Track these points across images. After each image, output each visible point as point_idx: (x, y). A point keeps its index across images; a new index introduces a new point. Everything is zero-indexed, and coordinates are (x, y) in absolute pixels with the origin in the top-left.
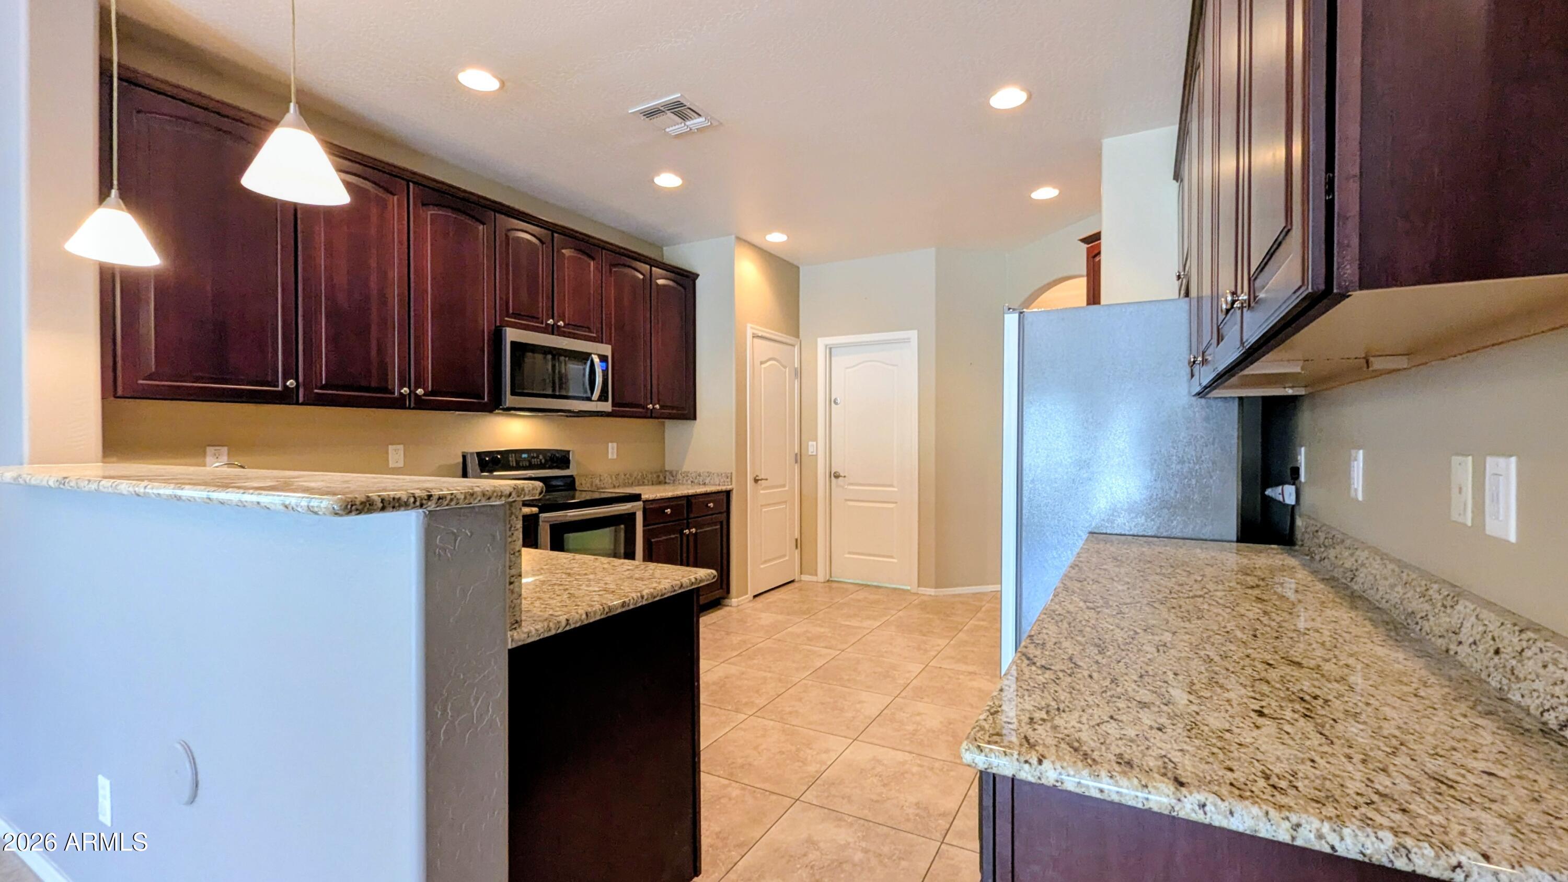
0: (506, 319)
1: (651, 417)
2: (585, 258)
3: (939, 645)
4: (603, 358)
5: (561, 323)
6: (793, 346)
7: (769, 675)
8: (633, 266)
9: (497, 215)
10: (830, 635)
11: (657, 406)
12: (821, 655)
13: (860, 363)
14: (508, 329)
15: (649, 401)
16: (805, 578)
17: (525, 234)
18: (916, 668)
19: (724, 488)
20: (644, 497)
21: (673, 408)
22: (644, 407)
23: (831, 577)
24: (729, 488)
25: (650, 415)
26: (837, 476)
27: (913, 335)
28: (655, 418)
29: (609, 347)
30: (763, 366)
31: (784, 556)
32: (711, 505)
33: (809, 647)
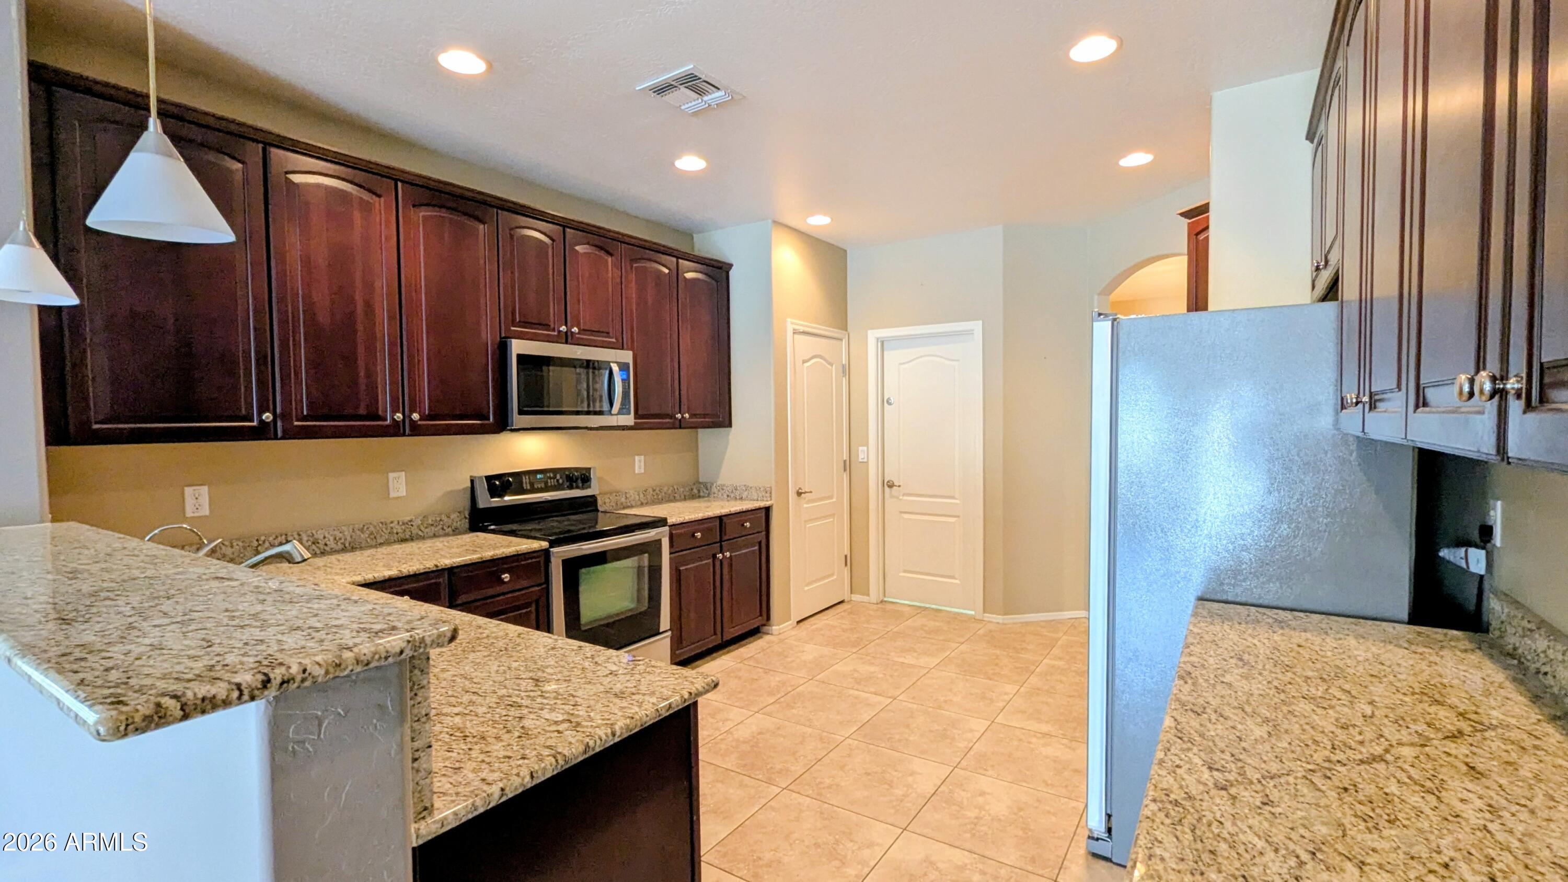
0: (513, 328)
1: (680, 428)
2: (602, 254)
3: (1006, 694)
4: (624, 367)
5: (575, 330)
6: (841, 340)
7: (809, 730)
8: (658, 260)
9: (500, 211)
10: (881, 676)
11: (687, 415)
12: (869, 705)
13: (918, 358)
14: (514, 341)
15: (677, 409)
16: (856, 597)
17: (535, 233)
18: (979, 725)
19: (762, 504)
20: (671, 521)
21: (705, 416)
22: (672, 417)
23: (885, 596)
24: (768, 504)
25: (680, 425)
26: (891, 486)
27: (977, 326)
28: (685, 428)
29: (631, 353)
30: (806, 365)
31: (832, 575)
32: (748, 524)
33: (856, 693)
